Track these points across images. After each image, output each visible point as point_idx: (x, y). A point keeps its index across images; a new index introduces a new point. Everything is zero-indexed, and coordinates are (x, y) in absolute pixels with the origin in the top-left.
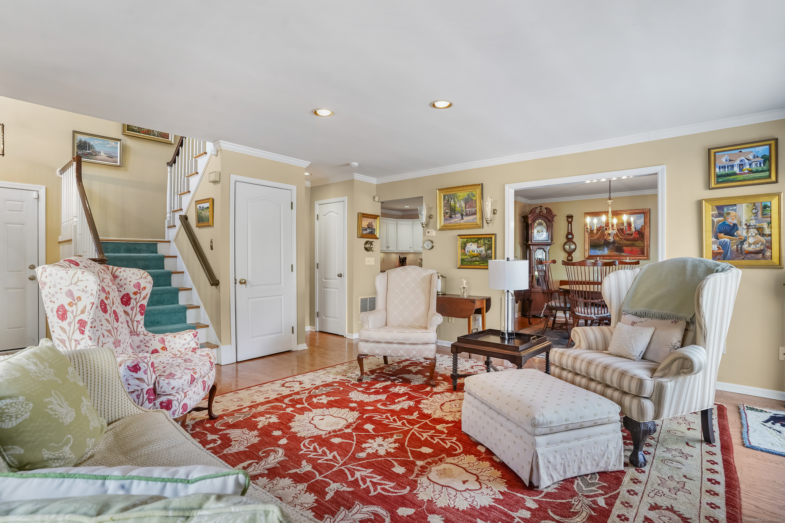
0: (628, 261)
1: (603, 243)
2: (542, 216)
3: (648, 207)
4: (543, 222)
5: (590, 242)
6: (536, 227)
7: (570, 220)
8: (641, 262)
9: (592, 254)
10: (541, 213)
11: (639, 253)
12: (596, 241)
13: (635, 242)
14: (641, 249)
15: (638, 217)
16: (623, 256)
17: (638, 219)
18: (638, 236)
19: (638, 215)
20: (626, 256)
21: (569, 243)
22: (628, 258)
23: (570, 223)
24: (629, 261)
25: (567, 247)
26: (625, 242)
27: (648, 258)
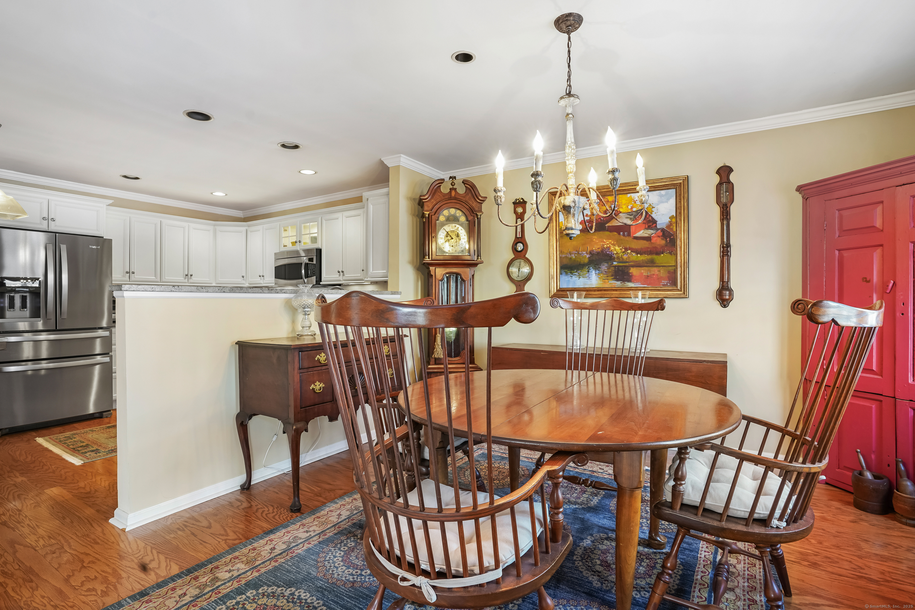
0: (640, 300)
1: (586, 261)
2: (455, 198)
3: (683, 173)
4: (459, 213)
5: (560, 258)
6: (443, 225)
7: (520, 210)
8: (668, 303)
9: (564, 286)
10: (453, 193)
11: (665, 282)
12: (573, 256)
13: (655, 257)
14: (669, 272)
15: (661, 196)
16: (630, 289)
17: (662, 202)
18: (663, 242)
19: (663, 192)
20: (637, 289)
21: (516, 262)
22: (640, 294)
23: (520, 216)
24: (643, 301)
25: (514, 270)
26: (634, 257)
27: (684, 294)
